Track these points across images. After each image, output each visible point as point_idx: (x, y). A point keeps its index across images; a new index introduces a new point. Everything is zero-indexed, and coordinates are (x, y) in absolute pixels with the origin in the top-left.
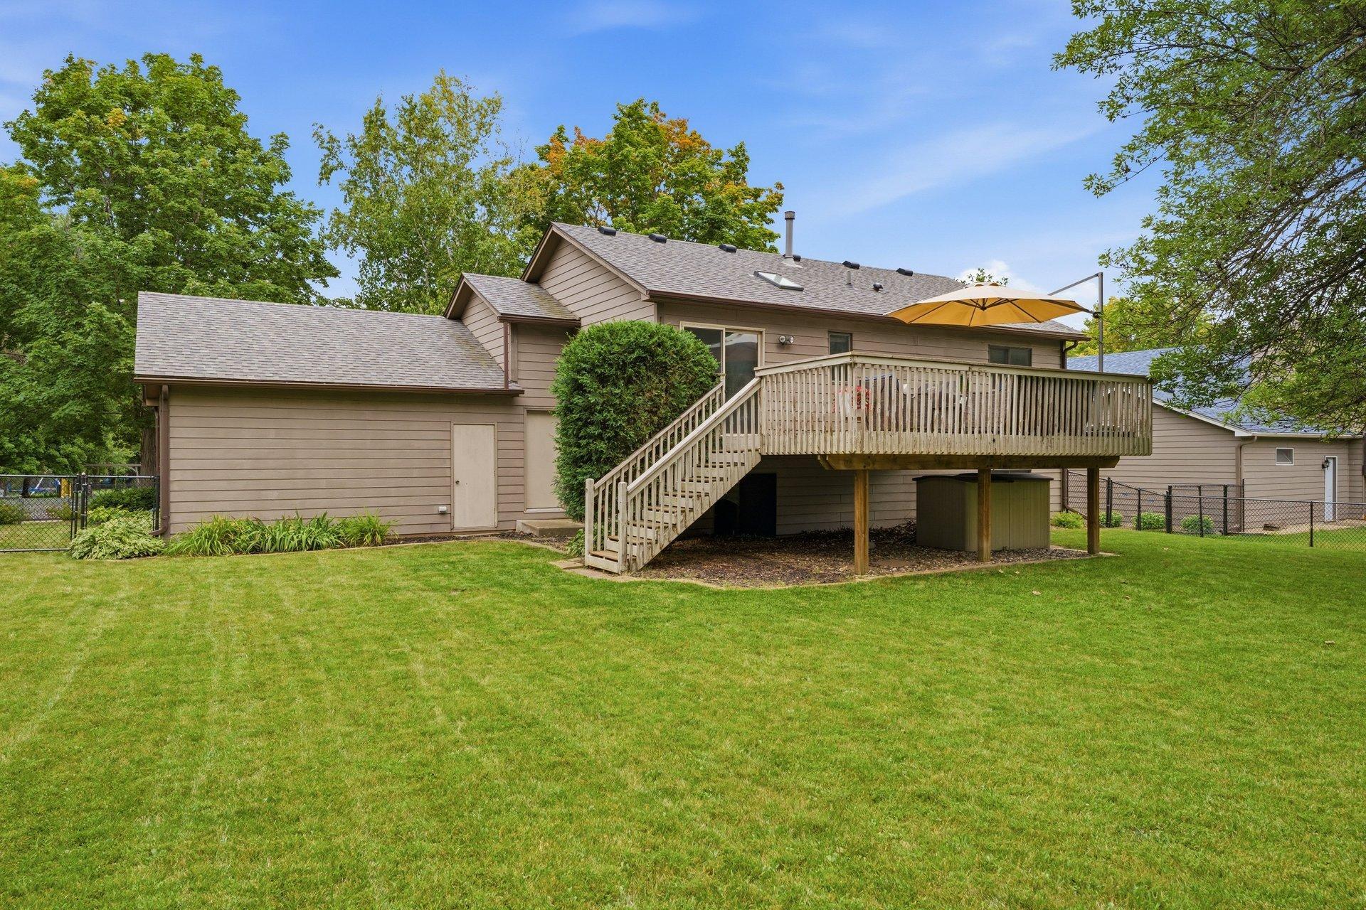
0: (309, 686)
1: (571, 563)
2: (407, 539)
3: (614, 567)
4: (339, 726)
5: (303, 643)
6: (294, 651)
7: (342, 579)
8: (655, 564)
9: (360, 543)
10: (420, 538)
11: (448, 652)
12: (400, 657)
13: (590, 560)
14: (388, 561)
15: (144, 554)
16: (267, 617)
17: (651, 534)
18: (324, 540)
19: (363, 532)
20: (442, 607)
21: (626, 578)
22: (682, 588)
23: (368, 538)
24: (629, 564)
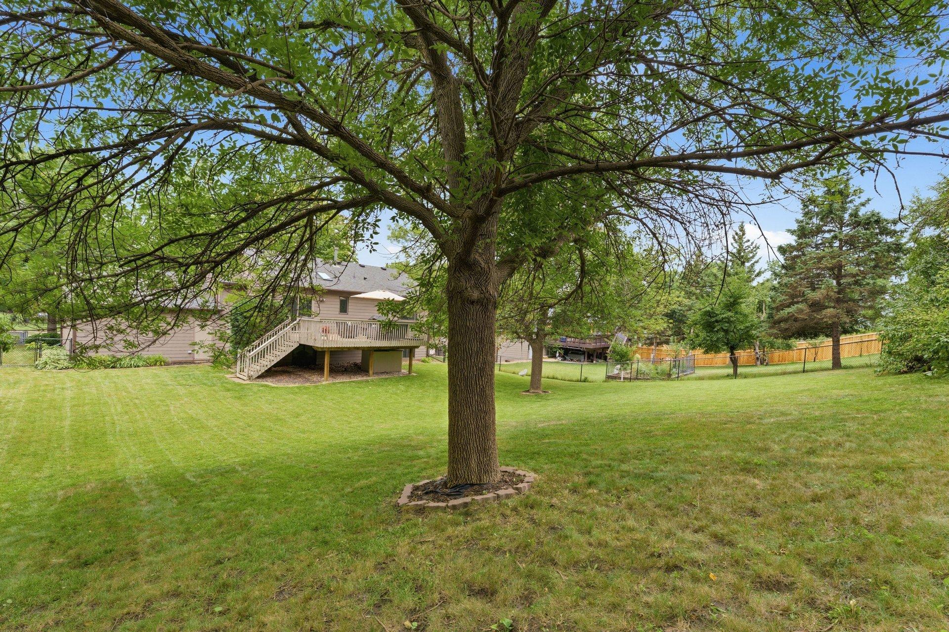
0: (140, 413)
1: (233, 376)
2: (175, 363)
3: (245, 378)
4: (150, 421)
5: (137, 401)
6: (135, 404)
7: (149, 381)
8: (259, 377)
9: (155, 365)
10: (180, 363)
11: (182, 404)
12: (167, 405)
13: (238, 375)
14: (166, 374)
15: (67, 368)
16: (124, 394)
17: (258, 368)
18: (141, 364)
19: (157, 361)
20: (182, 391)
21: (248, 382)
22: (262, 386)
23: (158, 364)
24: (250, 378)
